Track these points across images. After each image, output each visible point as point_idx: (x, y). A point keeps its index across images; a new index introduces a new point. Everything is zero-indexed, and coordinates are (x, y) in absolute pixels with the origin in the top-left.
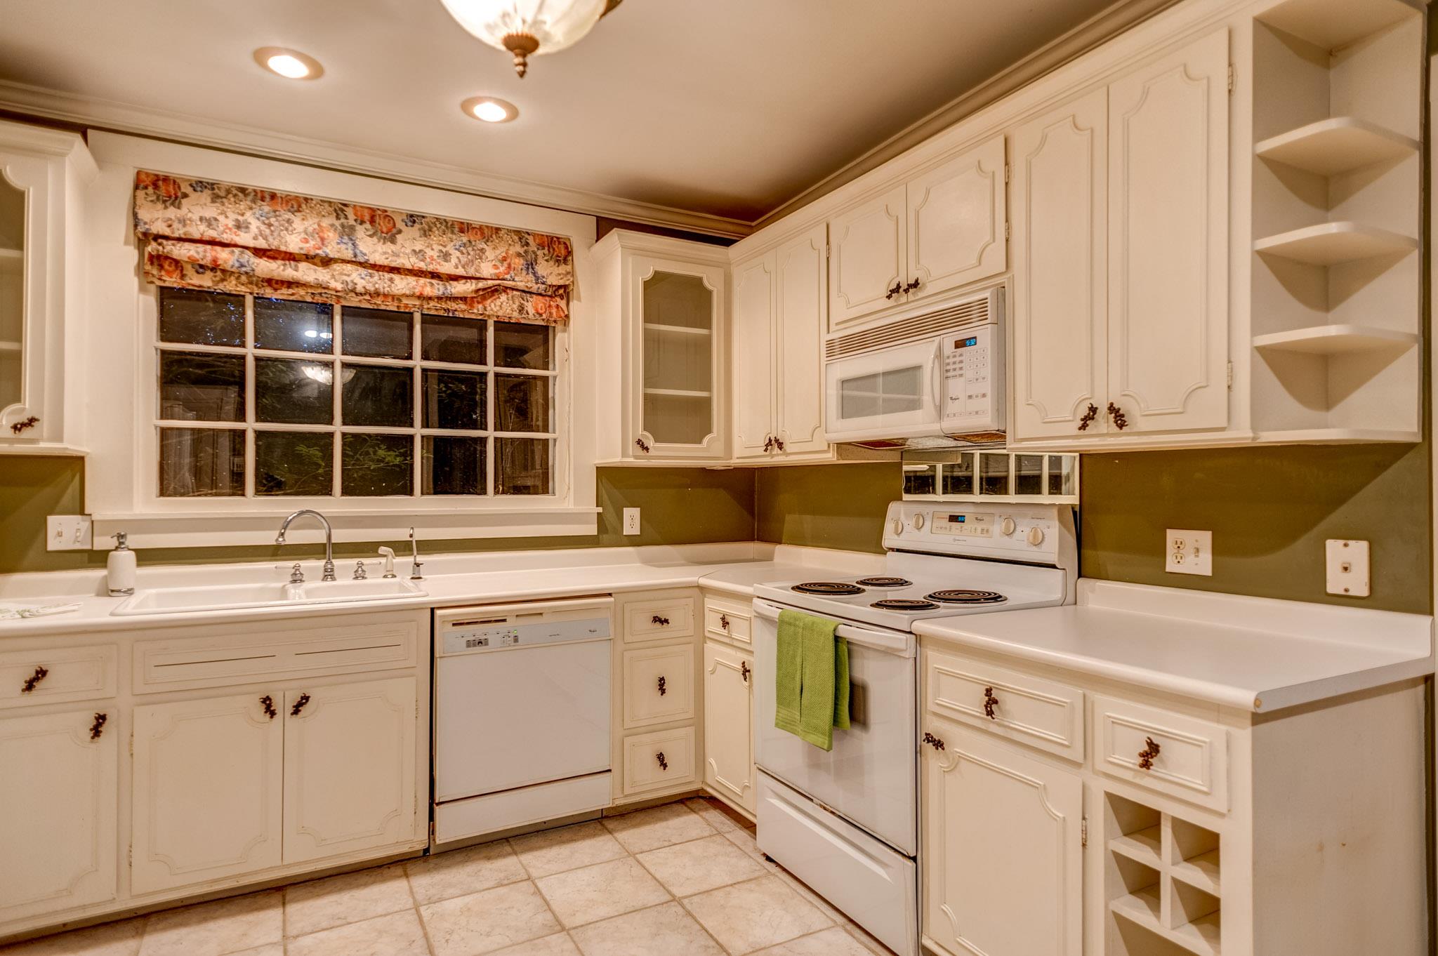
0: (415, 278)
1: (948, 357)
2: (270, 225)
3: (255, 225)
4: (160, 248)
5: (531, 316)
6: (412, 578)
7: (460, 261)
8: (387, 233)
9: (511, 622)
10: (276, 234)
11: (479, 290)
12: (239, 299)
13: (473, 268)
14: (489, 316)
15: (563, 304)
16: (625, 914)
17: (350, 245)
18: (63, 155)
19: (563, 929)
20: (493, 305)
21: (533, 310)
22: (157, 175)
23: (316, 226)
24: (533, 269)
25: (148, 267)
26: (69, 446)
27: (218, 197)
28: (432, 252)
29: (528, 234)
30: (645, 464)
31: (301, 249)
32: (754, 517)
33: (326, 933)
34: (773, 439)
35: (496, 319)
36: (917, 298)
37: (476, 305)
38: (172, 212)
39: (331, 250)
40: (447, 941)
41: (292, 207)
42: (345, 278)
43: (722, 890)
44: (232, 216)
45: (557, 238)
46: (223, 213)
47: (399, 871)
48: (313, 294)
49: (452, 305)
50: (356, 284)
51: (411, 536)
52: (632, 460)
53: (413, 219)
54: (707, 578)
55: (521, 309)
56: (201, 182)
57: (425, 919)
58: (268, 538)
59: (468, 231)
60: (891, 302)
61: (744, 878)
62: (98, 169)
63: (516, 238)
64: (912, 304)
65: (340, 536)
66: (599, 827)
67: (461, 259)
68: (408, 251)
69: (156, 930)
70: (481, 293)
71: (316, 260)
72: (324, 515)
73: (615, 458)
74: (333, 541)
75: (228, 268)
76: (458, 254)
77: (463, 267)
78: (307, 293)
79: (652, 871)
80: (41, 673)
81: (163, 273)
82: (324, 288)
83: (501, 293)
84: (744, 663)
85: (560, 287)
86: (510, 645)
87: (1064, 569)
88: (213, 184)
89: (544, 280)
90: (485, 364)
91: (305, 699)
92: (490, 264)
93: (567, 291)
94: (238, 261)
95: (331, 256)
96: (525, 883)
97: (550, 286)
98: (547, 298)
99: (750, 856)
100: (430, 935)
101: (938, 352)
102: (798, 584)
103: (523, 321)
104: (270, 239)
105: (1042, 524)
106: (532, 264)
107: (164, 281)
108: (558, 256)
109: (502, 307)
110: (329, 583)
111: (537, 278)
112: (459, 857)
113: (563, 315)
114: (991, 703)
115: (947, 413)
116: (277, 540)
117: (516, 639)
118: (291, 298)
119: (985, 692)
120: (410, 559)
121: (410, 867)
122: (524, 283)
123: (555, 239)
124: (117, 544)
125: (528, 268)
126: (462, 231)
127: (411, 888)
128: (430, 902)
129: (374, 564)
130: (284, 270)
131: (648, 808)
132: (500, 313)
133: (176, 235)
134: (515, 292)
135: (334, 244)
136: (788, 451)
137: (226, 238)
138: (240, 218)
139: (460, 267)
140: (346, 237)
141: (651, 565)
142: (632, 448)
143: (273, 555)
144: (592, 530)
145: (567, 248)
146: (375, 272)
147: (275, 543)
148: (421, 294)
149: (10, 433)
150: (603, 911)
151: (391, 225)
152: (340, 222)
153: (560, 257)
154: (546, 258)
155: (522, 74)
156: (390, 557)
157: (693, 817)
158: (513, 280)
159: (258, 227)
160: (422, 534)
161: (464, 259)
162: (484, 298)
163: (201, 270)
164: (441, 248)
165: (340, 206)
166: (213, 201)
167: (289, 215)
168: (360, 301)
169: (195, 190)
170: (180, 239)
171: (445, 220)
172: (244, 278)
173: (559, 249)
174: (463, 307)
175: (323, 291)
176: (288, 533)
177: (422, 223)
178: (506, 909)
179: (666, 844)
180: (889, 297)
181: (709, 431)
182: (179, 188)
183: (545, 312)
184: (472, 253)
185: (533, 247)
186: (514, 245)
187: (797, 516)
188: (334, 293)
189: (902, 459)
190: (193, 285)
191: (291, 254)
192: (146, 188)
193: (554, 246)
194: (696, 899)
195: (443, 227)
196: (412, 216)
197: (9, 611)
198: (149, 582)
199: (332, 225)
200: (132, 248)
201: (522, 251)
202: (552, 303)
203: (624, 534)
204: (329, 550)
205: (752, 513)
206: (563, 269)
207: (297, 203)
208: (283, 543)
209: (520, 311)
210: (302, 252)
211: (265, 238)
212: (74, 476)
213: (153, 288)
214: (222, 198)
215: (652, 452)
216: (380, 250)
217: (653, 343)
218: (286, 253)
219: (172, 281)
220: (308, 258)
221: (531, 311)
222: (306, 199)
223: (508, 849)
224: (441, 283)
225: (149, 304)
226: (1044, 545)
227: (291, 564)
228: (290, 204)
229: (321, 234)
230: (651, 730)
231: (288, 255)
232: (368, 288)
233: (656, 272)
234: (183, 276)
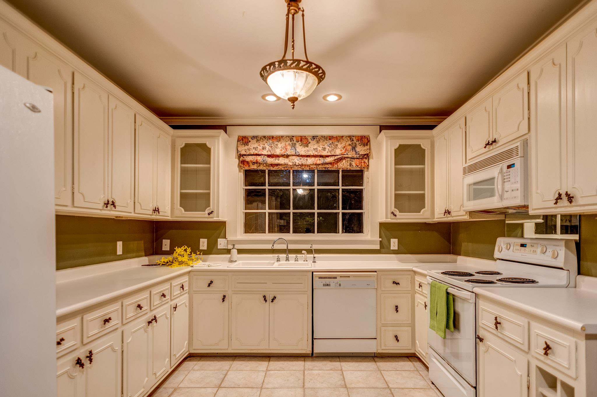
0: (314, 158)
1: (505, 173)
2: (272, 147)
3: (268, 147)
4: (243, 158)
5: (354, 167)
6: (313, 262)
7: (329, 150)
8: (305, 144)
9: (338, 278)
10: (273, 150)
11: (336, 159)
12: (263, 171)
13: (333, 152)
14: (340, 168)
15: (366, 161)
16: (369, 388)
17: (294, 150)
18: (219, 136)
19: (346, 387)
20: (340, 164)
21: (355, 165)
22: (243, 136)
23: (284, 145)
24: (355, 149)
25: (241, 165)
26: (221, 219)
27: (258, 140)
28: (320, 148)
29: (353, 136)
30: (395, 221)
31: (280, 153)
32: (450, 244)
33: (278, 371)
34: (447, 210)
35: (342, 169)
36: (496, 147)
37: (335, 165)
38: (246, 147)
39: (289, 153)
40: (309, 382)
41: (278, 140)
42: (293, 161)
43: (409, 389)
44: (262, 146)
45: (364, 136)
46: (259, 145)
47: (303, 359)
48: (284, 167)
49: (327, 166)
50: (296, 163)
51: (311, 247)
52: (390, 220)
53: (314, 137)
54: (417, 268)
55: (351, 165)
56: (254, 136)
57: (305, 374)
58: (269, 247)
59: (332, 139)
60: (487, 149)
61: (419, 387)
62: (229, 138)
63: (349, 139)
64: (495, 149)
65: (291, 247)
66: (372, 359)
67: (329, 149)
68: (312, 149)
69: (237, 360)
70: (336, 160)
71: (285, 156)
72: (286, 240)
73: (384, 220)
74: (289, 248)
75: (260, 162)
76: (328, 147)
77: (330, 152)
78: (282, 167)
79: (385, 377)
80: (212, 282)
81: (244, 166)
82: (287, 165)
83: (343, 160)
84: (425, 302)
85: (365, 155)
86: (338, 287)
87: (568, 270)
88: (257, 136)
89: (359, 153)
90: (339, 186)
91: (275, 297)
92: (339, 150)
93: (368, 156)
94: (263, 160)
95: (289, 154)
96: (339, 371)
97: (361, 155)
98: (360, 160)
99: (426, 381)
100: (305, 379)
101: (501, 171)
102: (444, 271)
103: (352, 169)
104: (272, 151)
105: (558, 248)
106: (354, 147)
107: (245, 168)
108: (364, 143)
109: (344, 165)
110: (287, 262)
111: (356, 153)
112: (322, 359)
113: (366, 165)
114: (497, 323)
115: (504, 198)
116: (272, 247)
117: (340, 285)
118: (278, 169)
119: (495, 319)
120: (312, 255)
121: (306, 359)
122: (351, 155)
123: (363, 137)
124: (233, 247)
125: (353, 149)
126: (330, 139)
127: (304, 365)
128: (309, 369)
129: (300, 256)
130: (275, 161)
131: (393, 357)
132: (343, 167)
133: (247, 154)
134: (348, 159)
135: (289, 150)
136: (452, 215)
137: (260, 153)
138: (264, 146)
139: (329, 152)
140: (293, 147)
141: (401, 262)
142: (390, 215)
143: (273, 252)
144: (377, 247)
145: (368, 139)
146: (302, 158)
147: (271, 248)
148: (316, 163)
149: (207, 216)
150: (361, 385)
151: (307, 141)
152: (291, 142)
153: (365, 143)
154: (360, 144)
155: (293, 108)
156: (305, 254)
157: (410, 363)
158: (347, 154)
159: (268, 148)
160: (315, 247)
161: (330, 149)
162: (337, 162)
163: (254, 164)
164: (323, 146)
165: (292, 137)
166: (257, 142)
167: (277, 143)
168: (298, 168)
169: (252, 139)
170: (248, 155)
171: (324, 136)
172: (265, 165)
173: (365, 140)
174: (330, 166)
175: (287, 166)
176: (275, 245)
177: (317, 139)
178: (330, 377)
179: (395, 370)
180: (485, 147)
181: (424, 207)
182: (248, 139)
183: (359, 165)
184: (333, 147)
185: (355, 141)
186: (348, 142)
187: (466, 243)
188: (290, 166)
189: (505, 218)
190: (252, 169)
191: (277, 155)
192: (240, 141)
193: (363, 140)
194: (397, 390)
195: (324, 139)
196: (313, 137)
197: (206, 265)
198: (241, 259)
199: (289, 144)
200: (237, 159)
201: (351, 143)
202: (362, 161)
203: (391, 249)
204: (287, 252)
205: (450, 243)
206: (366, 147)
207: (279, 138)
208: (273, 248)
209: (350, 165)
210: (280, 154)
211: (270, 151)
212: (224, 227)
213: (242, 170)
214: (259, 140)
215: (398, 217)
216: (303, 150)
217: (398, 173)
218: (276, 155)
219: (247, 168)
220: (283, 156)
221: (354, 165)
222: (282, 137)
223: (338, 360)
224: (323, 158)
225: (242, 175)
226: (558, 258)
227: (277, 255)
228: (277, 139)
229: (286, 147)
230: (393, 326)
231: (277, 156)
232: (299, 163)
233: (400, 145)
234: (249, 166)
